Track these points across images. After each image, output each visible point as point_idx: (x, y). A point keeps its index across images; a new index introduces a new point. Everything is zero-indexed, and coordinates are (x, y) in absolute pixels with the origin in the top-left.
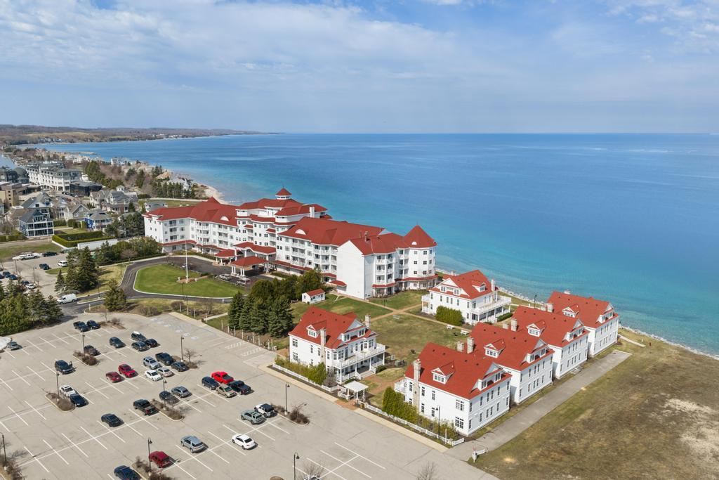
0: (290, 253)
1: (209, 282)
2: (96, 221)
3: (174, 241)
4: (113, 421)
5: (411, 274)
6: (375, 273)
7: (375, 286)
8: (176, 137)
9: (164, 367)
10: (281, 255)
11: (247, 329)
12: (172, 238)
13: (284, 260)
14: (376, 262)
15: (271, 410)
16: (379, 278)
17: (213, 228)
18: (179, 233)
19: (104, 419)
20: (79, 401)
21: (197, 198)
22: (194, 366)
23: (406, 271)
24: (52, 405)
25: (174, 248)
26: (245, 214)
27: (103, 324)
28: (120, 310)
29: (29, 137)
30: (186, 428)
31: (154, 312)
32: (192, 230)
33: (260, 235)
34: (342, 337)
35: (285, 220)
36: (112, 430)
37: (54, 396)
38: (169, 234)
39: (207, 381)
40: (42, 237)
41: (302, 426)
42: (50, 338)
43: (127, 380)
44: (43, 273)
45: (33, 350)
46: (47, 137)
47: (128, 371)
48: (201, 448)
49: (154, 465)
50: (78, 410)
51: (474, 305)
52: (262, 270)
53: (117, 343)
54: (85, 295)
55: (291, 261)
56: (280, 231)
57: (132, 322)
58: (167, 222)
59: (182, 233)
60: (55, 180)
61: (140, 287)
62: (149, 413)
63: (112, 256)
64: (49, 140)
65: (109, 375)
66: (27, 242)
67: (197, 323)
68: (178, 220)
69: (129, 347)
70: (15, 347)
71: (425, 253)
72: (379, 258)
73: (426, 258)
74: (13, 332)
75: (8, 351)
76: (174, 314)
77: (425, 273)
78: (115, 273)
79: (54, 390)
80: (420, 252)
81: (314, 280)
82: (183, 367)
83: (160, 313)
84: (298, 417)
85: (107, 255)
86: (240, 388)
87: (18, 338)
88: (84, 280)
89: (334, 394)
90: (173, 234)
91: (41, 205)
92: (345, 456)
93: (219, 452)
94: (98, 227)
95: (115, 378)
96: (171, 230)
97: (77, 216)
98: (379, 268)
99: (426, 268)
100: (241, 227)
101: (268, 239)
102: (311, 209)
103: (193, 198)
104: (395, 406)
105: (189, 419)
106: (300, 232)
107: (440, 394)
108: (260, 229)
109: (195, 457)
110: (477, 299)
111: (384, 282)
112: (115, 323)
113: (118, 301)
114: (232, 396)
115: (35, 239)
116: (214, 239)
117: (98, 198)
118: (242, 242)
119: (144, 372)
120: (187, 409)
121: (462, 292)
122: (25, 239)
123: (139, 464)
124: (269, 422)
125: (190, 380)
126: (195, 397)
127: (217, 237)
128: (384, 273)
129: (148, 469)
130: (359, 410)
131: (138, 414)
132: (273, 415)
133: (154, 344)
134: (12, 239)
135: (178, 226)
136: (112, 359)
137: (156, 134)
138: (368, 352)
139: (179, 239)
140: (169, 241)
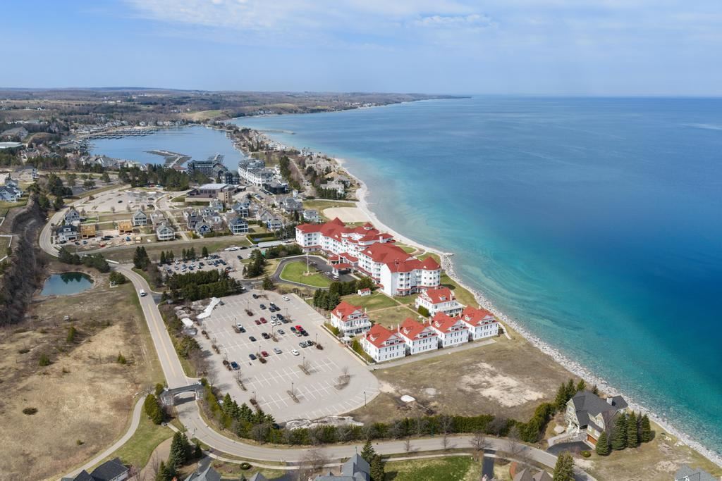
0: (364, 263)
1: (318, 276)
2: (273, 225)
3: (310, 245)
4: (253, 339)
5: (422, 284)
6: (399, 282)
7: (398, 290)
8: (370, 106)
9: (279, 321)
10: (361, 264)
11: (321, 307)
12: (309, 244)
13: (361, 266)
14: (400, 277)
15: (311, 343)
16: (402, 285)
17: (331, 241)
18: (313, 241)
19: (250, 338)
20: (242, 330)
21: (347, 200)
22: (291, 321)
23: (420, 282)
24: (233, 330)
25: (310, 250)
26: (346, 236)
27: (260, 296)
28: (269, 289)
29: (247, 109)
30: (278, 346)
31: (284, 293)
32: (321, 240)
33: (352, 250)
34: (349, 317)
35: (363, 244)
36: (252, 342)
37: (234, 327)
38: (307, 242)
39: (293, 329)
40: (242, 234)
41: (320, 350)
42: (236, 301)
43: (263, 324)
44: (238, 261)
45: (229, 306)
46: (260, 110)
47: (264, 321)
48: (280, 352)
49: (262, 355)
50: (242, 334)
51: (436, 307)
52: (349, 271)
53: (263, 307)
54: (255, 279)
55: (364, 268)
56: (361, 250)
57: (273, 297)
58: (307, 235)
59: (315, 241)
60: (256, 178)
61: (283, 276)
62: (266, 338)
63: (274, 253)
64: (262, 112)
65: (256, 321)
66: (233, 237)
67: (301, 300)
68: (313, 234)
69: (268, 309)
70: (222, 304)
71: (431, 273)
72: (402, 274)
73: (432, 276)
74: (222, 296)
75: (219, 306)
76: (293, 294)
77: (431, 284)
78: (273, 266)
79: (234, 325)
80: (428, 272)
81: (367, 283)
82: (286, 322)
83: (287, 293)
84: (320, 347)
85: (271, 253)
86: (304, 333)
87: (224, 299)
88: (256, 270)
89: (340, 341)
90: (310, 242)
91: (244, 208)
92: (328, 362)
93: (286, 355)
94: (273, 228)
95: (258, 323)
96: (309, 239)
97: (263, 218)
98: (402, 280)
99: (432, 281)
100: (344, 243)
101: (356, 253)
102: (381, 238)
103: (344, 200)
104: (357, 347)
105: (280, 343)
106: (369, 252)
107: (372, 345)
108: (352, 247)
109: (277, 355)
110: (438, 304)
111: (403, 288)
112: (265, 296)
113: (269, 285)
114: (300, 336)
115: (238, 235)
116: (331, 248)
117: (279, 201)
118: (343, 252)
119: (270, 322)
120: (281, 339)
121: (431, 300)
122: (232, 234)
123: (257, 355)
124: (308, 347)
125: (286, 327)
126: (286, 334)
127: (332, 246)
128: (403, 282)
129: (259, 356)
130: (346, 349)
131: (263, 338)
132: (311, 345)
133: (278, 309)
134: (226, 234)
135: (313, 236)
136: (259, 314)
137: (352, 101)
138: (363, 325)
139: (313, 245)
140: (308, 246)
